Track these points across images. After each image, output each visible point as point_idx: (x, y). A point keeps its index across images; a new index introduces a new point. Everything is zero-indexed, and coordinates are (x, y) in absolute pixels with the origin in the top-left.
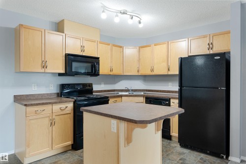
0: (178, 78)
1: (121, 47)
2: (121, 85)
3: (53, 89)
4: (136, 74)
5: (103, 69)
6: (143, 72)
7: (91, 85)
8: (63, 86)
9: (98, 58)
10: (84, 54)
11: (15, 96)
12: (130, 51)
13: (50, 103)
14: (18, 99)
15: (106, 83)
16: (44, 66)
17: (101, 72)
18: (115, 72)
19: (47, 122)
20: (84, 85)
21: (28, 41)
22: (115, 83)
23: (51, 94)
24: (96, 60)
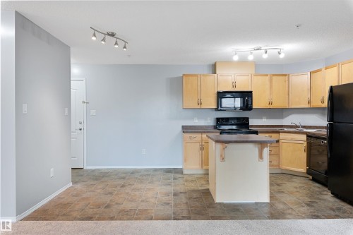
1: (285, 75)
3: (210, 122)
4: (307, 106)
9: (251, 92)
10: (236, 90)
11: (183, 127)
13: (200, 132)
17: (255, 106)
18: (276, 105)
19: (198, 146)
22: (282, 117)
23: (208, 127)
24: (249, 94)
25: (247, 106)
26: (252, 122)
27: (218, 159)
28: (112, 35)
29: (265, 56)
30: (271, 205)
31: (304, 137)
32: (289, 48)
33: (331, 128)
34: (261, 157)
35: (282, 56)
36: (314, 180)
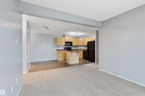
0: (87, 46)
1: (78, 39)
2: (79, 48)
4: (82, 45)
5: (73, 44)
6: (83, 45)
7: (71, 48)
8: (65, 48)
10: (69, 41)
12: (81, 40)
14: (57, 50)
15: (75, 48)
16: (61, 44)
18: (77, 45)
20: (69, 48)
21: (59, 40)
22: (77, 47)
24: (72, 42)
25: (71, 45)
26: (72, 48)
27: (70, 55)
28: (47, 28)
29: (76, 35)
30: (79, 63)
31: (82, 51)
32: (81, 34)
33: (88, 49)
34: (78, 54)
35: (79, 35)
36: (84, 59)
